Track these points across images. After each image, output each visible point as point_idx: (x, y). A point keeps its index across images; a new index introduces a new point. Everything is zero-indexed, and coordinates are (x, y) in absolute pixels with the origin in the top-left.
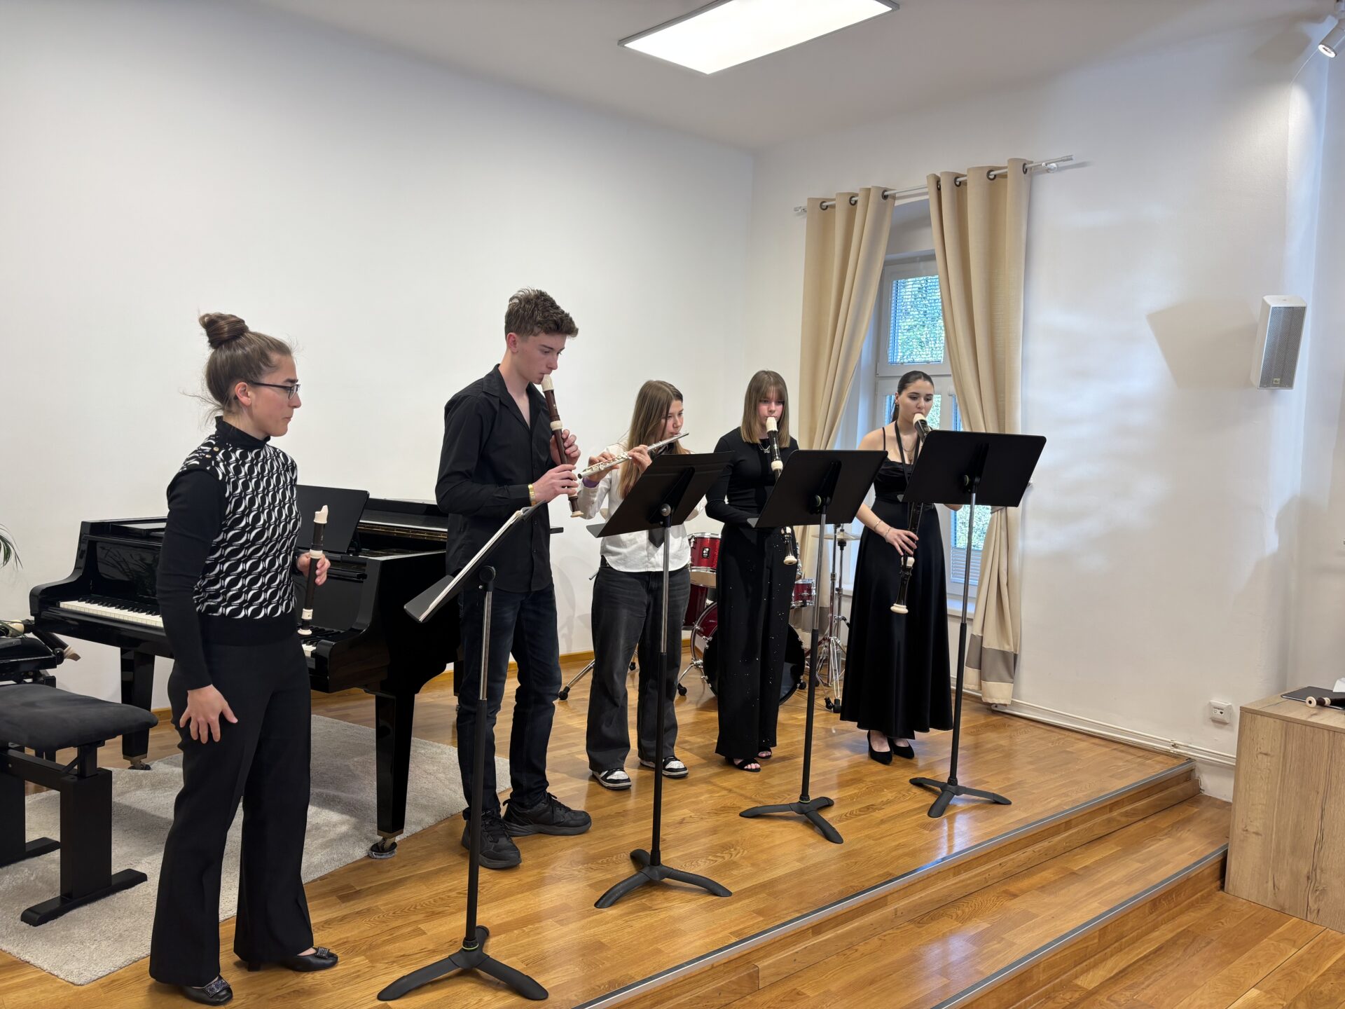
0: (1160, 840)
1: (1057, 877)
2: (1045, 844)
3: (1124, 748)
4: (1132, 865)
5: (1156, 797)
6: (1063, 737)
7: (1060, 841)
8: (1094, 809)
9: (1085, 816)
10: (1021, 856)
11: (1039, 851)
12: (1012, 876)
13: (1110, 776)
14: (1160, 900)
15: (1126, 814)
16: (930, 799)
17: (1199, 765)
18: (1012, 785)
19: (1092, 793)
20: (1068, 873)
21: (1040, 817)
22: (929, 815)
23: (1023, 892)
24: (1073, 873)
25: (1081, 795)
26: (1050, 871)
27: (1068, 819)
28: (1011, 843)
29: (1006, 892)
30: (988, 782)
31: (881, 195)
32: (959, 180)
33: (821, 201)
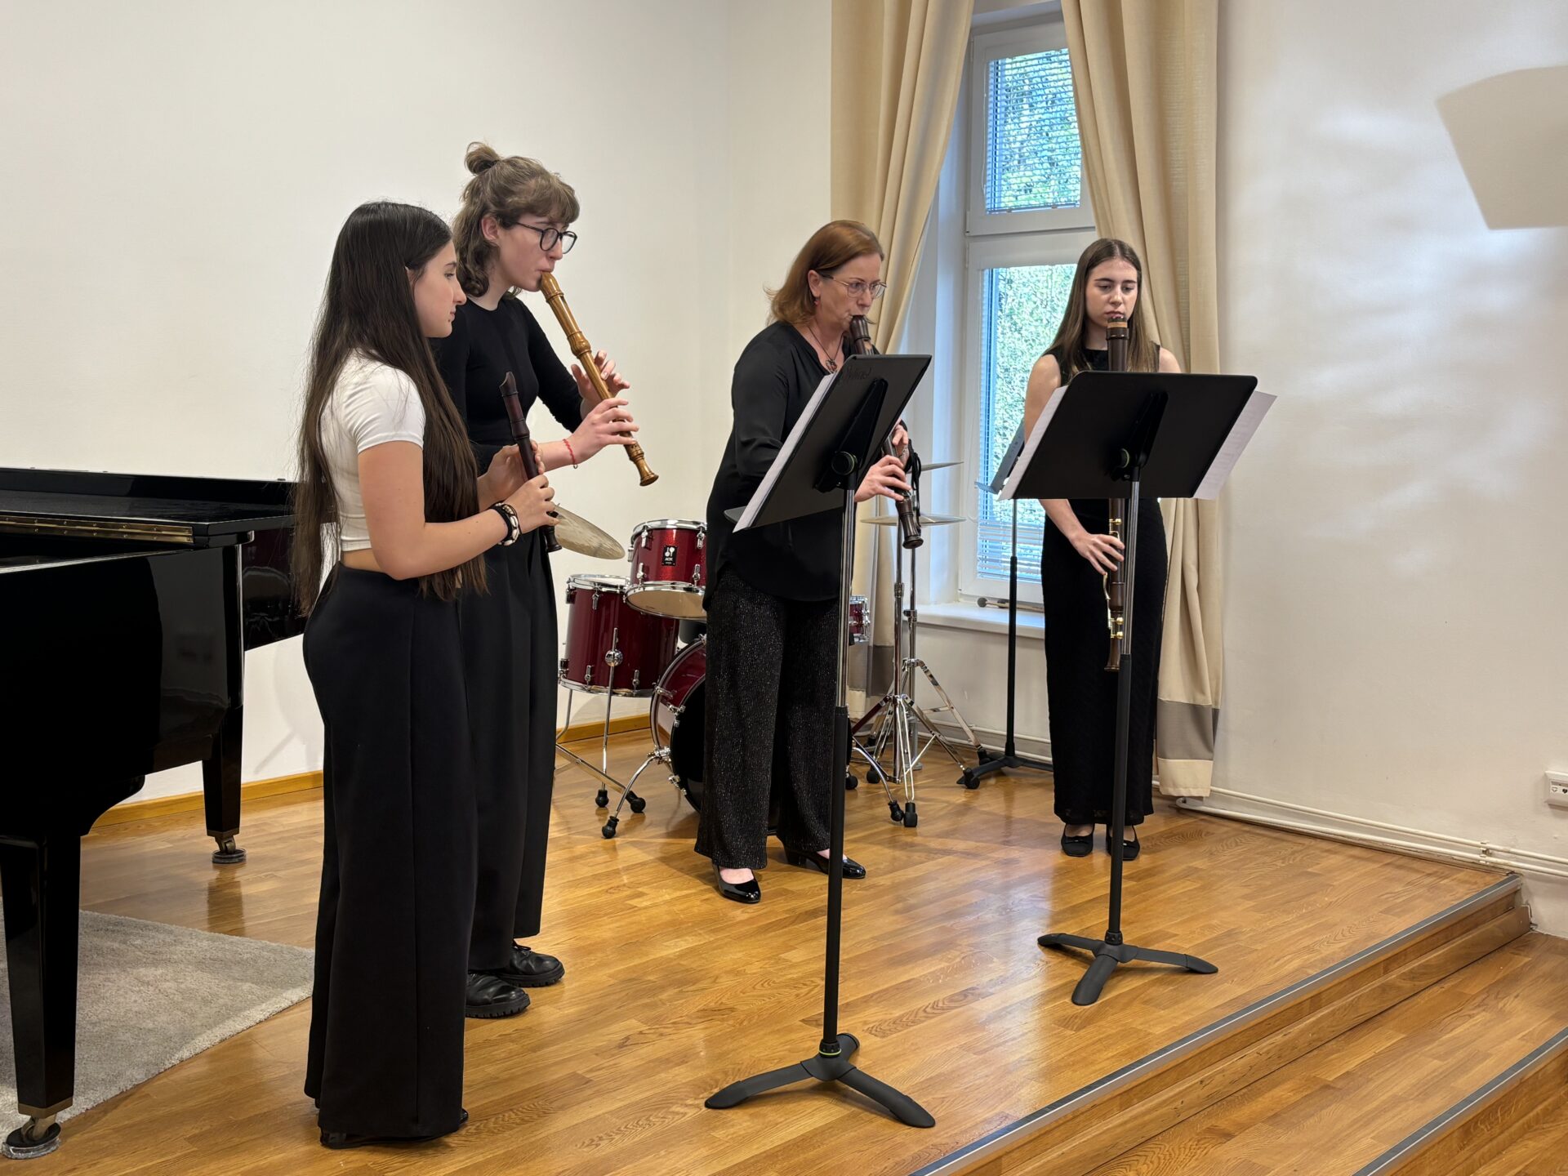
0: (1471, 1016)
1: (1299, 1097)
2: (1278, 1038)
3: (1403, 861)
4: (1427, 1064)
5: (1459, 941)
6: (1300, 848)
7: (1302, 1032)
8: (1359, 970)
9: (1343, 986)
10: (1236, 1063)
11: (1268, 1052)
12: (1220, 1101)
13: (1381, 912)
14: (1477, 1123)
15: (1412, 976)
16: (1075, 972)
17: (1528, 882)
18: (1216, 938)
19: (1354, 942)
20: (1317, 1087)
21: (1268, 994)
22: (1074, 1001)
23: (1243, 1127)
24: (1327, 1087)
25: (1336, 947)
26: (1288, 1085)
27: (1314, 993)
28: (1220, 1043)
29: (1211, 1130)
30: (1176, 935)
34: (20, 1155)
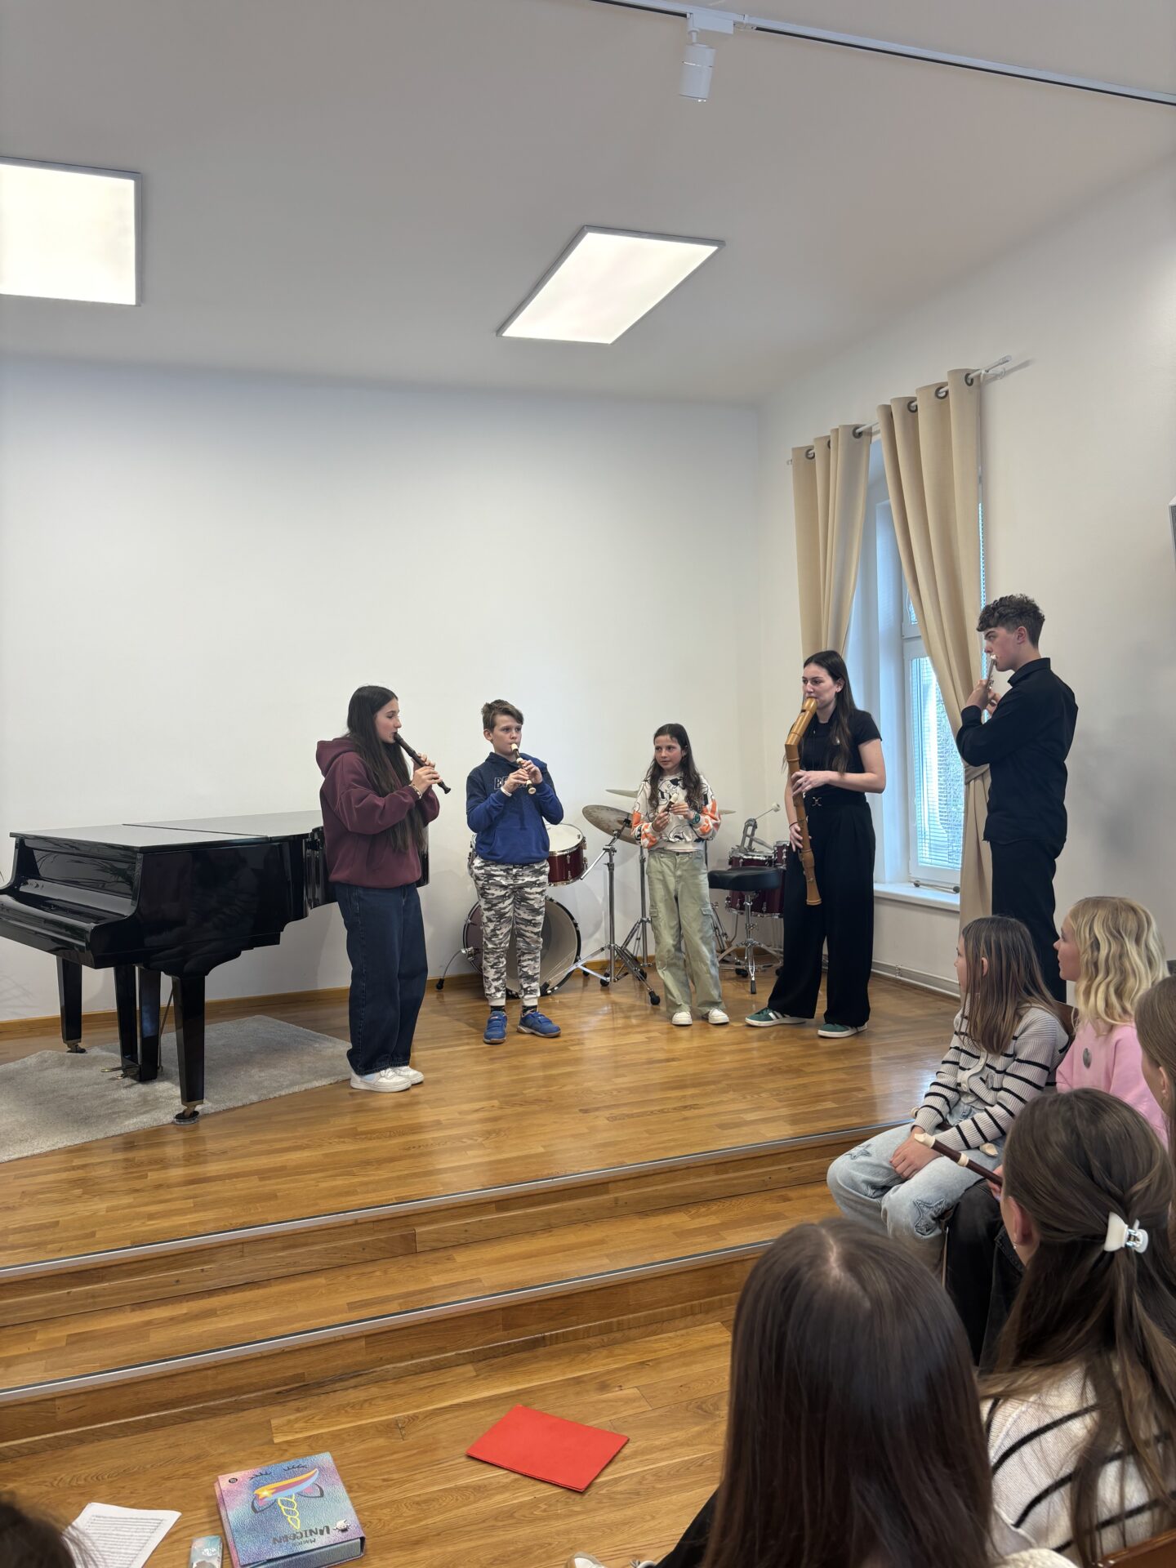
31: (851, 433)
32: (913, 404)
33: (805, 450)
34: (178, 1123)
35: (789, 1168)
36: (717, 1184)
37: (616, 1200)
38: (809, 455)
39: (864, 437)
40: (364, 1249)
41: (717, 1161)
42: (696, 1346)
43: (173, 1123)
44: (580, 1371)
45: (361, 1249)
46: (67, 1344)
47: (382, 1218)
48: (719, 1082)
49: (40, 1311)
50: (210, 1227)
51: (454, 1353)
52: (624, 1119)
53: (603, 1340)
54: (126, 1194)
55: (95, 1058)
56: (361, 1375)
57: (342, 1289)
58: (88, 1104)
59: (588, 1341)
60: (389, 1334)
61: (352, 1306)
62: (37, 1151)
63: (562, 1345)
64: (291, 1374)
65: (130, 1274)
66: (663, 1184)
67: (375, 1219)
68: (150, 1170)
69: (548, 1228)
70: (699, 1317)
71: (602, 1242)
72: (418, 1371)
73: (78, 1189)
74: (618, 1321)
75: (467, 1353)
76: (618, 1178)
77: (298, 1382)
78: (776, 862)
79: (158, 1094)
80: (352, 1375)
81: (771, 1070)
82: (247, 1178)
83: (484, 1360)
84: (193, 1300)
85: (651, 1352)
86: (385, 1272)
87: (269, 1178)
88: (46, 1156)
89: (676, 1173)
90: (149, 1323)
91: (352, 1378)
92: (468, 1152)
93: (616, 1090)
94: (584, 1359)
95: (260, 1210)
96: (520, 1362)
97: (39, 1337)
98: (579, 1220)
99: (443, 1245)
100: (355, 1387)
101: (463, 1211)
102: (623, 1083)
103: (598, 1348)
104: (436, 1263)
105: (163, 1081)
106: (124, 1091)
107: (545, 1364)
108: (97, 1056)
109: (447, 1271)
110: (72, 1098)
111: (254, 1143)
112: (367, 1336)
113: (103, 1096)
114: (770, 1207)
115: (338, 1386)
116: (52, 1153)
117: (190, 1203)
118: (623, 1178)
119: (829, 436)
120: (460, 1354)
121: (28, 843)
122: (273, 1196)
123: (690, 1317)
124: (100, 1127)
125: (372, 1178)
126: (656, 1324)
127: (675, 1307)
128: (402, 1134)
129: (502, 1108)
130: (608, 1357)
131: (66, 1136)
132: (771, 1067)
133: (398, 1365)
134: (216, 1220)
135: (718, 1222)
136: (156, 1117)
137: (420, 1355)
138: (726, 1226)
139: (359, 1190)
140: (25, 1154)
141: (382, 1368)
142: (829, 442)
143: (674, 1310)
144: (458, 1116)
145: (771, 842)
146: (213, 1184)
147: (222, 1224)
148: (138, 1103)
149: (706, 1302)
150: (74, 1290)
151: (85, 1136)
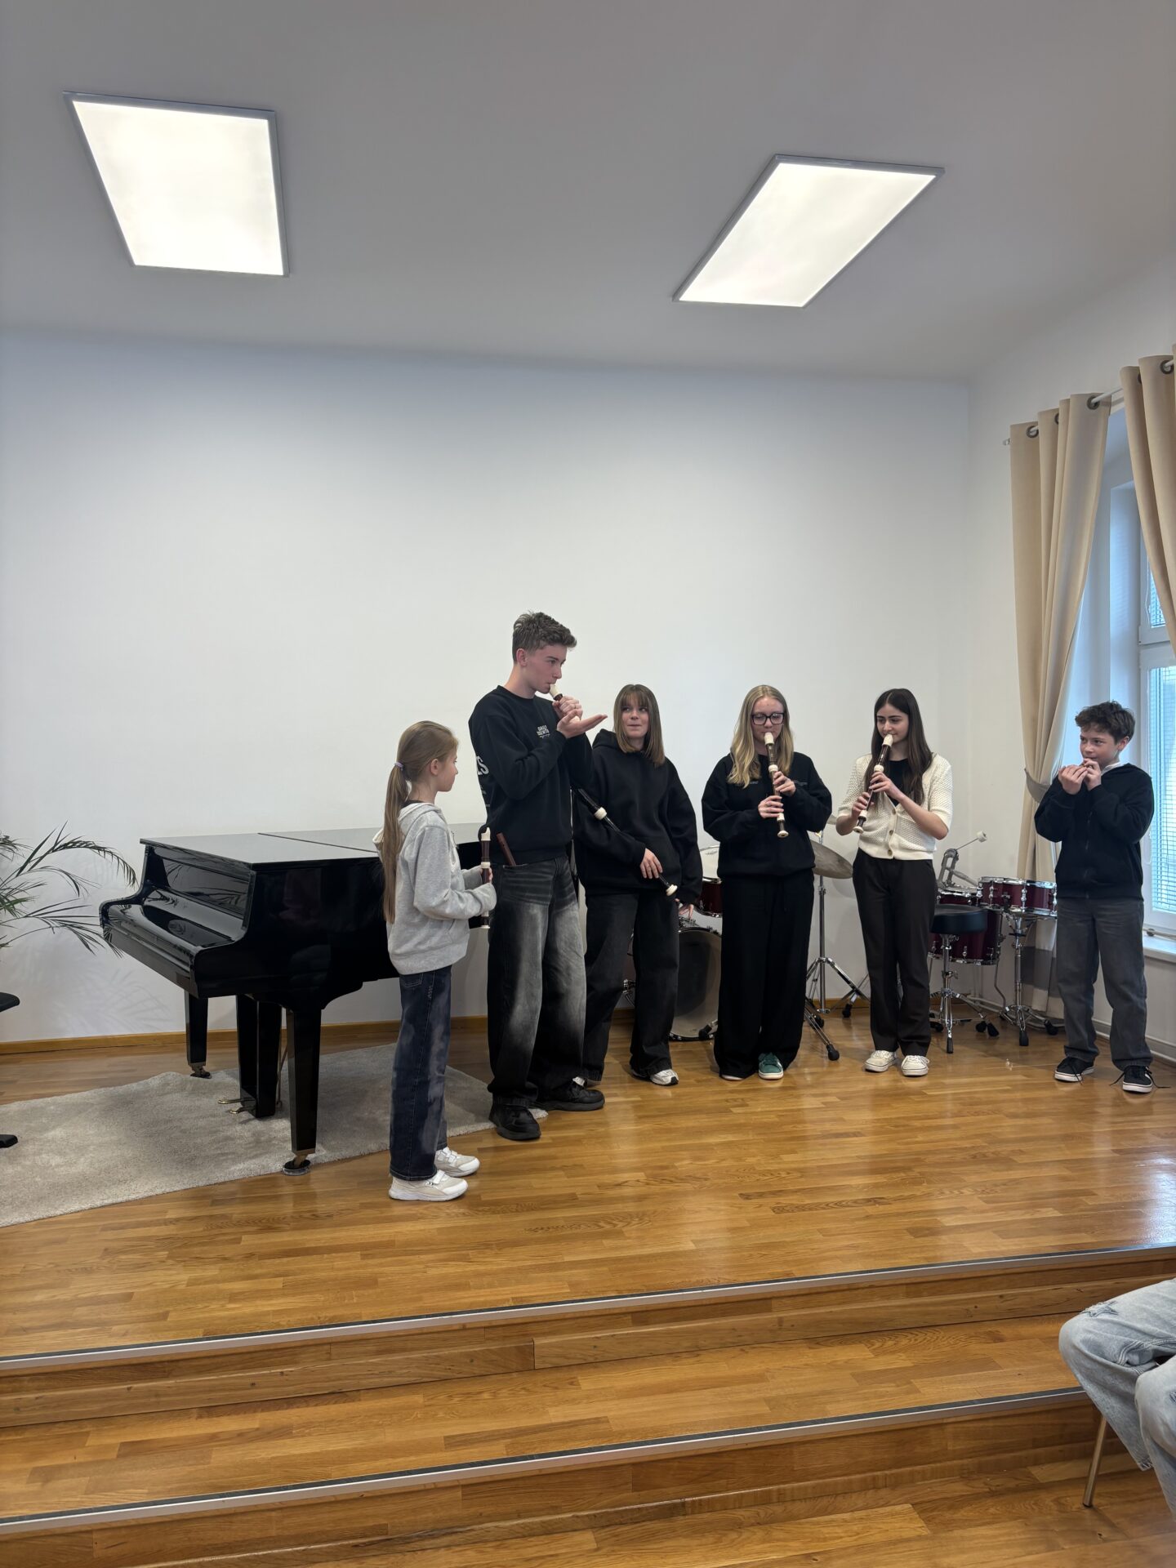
29: (991, 1333)
31: (1086, 401)
32: (1167, 364)
33: (1027, 427)
35: (1001, 1296)
36: (909, 1309)
37: (781, 1321)
38: (1031, 432)
39: (1101, 408)
40: (472, 1361)
41: (908, 1281)
42: (878, 1537)
43: (282, 1171)
44: (727, 1558)
45: (468, 1361)
46: (118, 1456)
47: (494, 1324)
48: (910, 1169)
49: (96, 1407)
50: (294, 1319)
51: (570, 1515)
52: (793, 1211)
53: (758, 1514)
54: (215, 1263)
55: (216, 1085)
56: (457, 1532)
57: (441, 1414)
58: (199, 1141)
59: (741, 1514)
60: (490, 1485)
61: (452, 1442)
62: (133, 1197)
63: (706, 1516)
64: (372, 1524)
65: (200, 1371)
66: (840, 1304)
67: (487, 1325)
68: (246, 1233)
69: (695, 1351)
70: (883, 1492)
71: (760, 1378)
72: (526, 1534)
73: (164, 1250)
74: (779, 1490)
75: (587, 1516)
76: (783, 1294)
77: (379, 1535)
78: (981, 900)
79: (273, 1134)
80: (443, 1532)
81: (974, 1157)
82: (347, 1254)
83: (607, 1526)
84: (268, 1409)
85: (819, 1540)
86: (495, 1395)
87: (373, 1256)
88: (141, 1204)
89: (856, 1292)
90: (213, 1438)
91: (444, 1535)
92: (604, 1241)
93: (784, 1170)
94: (733, 1541)
95: (355, 1301)
96: (652, 1536)
97: (92, 1441)
98: (734, 1343)
99: (567, 1362)
100: (448, 1547)
101: (592, 1321)
102: (792, 1162)
103: (752, 1525)
104: (556, 1388)
105: (281, 1118)
106: (239, 1128)
107: (683, 1541)
108: (219, 1083)
109: (567, 1402)
110: (184, 1132)
111: (364, 1206)
112: (464, 1486)
113: (216, 1132)
114: (978, 1348)
115: (427, 1543)
116: (149, 1199)
117: (278, 1283)
118: (790, 1294)
119: (1058, 409)
120: (577, 1517)
121: (158, 851)
122: (372, 1282)
123: (871, 1491)
124: (205, 1171)
125: (489, 1267)
126: (826, 1500)
127: (853, 1477)
128: (531, 1209)
129: (648, 1184)
130: (764, 1541)
131: (167, 1179)
132: (974, 1153)
133: (502, 1524)
134: (303, 1309)
135: (908, 1364)
136: (264, 1163)
137: (529, 1513)
138: (919, 1370)
139: (471, 1284)
140: (120, 1200)
141: (480, 1526)
142: (1057, 416)
143: (850, 1482)
144: (597, 1191)
145: (976, 877)
146: (309, 1258)
147: (309, 1316)
148: (250, 1143)
149: (892, 1474)
150: (135, 1386)
151: (186, 1181)
